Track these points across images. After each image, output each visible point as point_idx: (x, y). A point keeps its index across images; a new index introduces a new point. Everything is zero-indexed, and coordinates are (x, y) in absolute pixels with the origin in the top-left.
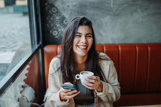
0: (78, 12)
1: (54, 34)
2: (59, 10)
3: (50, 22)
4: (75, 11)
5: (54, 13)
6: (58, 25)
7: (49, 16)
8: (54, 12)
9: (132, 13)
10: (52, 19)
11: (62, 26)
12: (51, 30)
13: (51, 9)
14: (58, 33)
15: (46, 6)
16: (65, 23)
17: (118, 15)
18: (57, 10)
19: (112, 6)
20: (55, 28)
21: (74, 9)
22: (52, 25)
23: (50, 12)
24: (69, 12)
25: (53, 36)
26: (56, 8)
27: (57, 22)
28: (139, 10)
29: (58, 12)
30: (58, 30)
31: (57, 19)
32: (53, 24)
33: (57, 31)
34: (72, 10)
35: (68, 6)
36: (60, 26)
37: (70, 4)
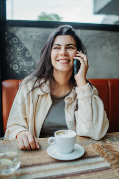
1: (15, 69)
3: (9, 54)
4: (39, 42)
5: (15, 44)
6: (19, 58)
7: (8, 48)
8: (14, 42)
9: (101, 47)
10: (12, 50)
11: (24, 59)
12: (11, 63)
13: (11, 39)
14: (19, 67)
15: (6, 36)
16: (27, 55)
18: (19, 40)
20: (15, 62)
21: (38, 39)
22: (12, 57)
23: (10, 42)
24: (33, 43)
25: (13, 71)
26: (18, 38)
27: (18, 54)
28: (108, 43)
29: (19, 43)
30: (19, 63)
31: (19, 51)
32: (14, 57)
34: (35, 40)
35: (31, 37)
36: (22, 59)
37: (33, 34)
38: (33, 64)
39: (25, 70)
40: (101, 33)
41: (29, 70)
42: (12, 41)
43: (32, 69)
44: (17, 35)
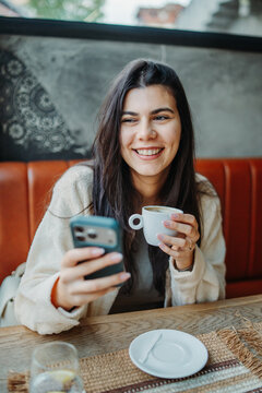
0: (79, 76)
1: (14, 135)
2: (28, 69)
3: (2, 99)
4: (70, 72)
5: (15, 77)
6: (23, 110)
8: (13, 72)
10: (8, 91)
11: (35, 111)
12: (5, 122)
13: (6, 64)
14: (25, 131)
16: (43, 103)
18: (24, 67)
20: (15, 118)
21: (68, 67)
22: (8, 108)
23: (3, 72)
24: (57, 75)
25: (11, 140)
26: (21, 62)
27: (23, 100)
29: (24, 74)
30: (25, 122)
31: (23, 93)
32: (12, 107)
33: (23, 125)
34: (63, 70)
35: (53, 60)
36: (31, 112)
37: (58, 54)
38: (56, 124)
39: (39, 138)
41: (47, 138)
42: (6, 68)
43: (55, 134)
44: (20, 53)
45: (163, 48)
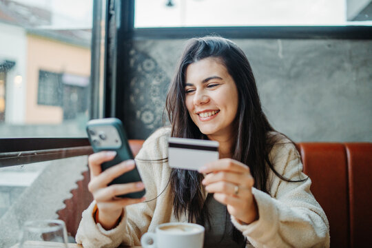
1: (145, 120)
2: (159, 65)
3: (137, 91)
5: (148, 72)
6: (154, 99)
7: (135, 79)
8: (147, 69)
9: (331, 74)
10: (142, 84)
12: (139, 109)
13: (141, 62)
14: (155, 117)
15: (131, 57)
17: (298, 76)
18: (156, 64)
19: (280, 55)
20: (147, 106)
22: (142, 98)
23: (139, 69)
25: (142, 124)
26: (154, 60)
27: (154, 91)
28: (347, 65)
29: (156, 71)
30: (155, 109)
31: (155, 85)
32: (145, 97)
33: (153, 112)
40: (329, 46)
42: (142, 66)
44: (153, 54)
45: (279, 42)
